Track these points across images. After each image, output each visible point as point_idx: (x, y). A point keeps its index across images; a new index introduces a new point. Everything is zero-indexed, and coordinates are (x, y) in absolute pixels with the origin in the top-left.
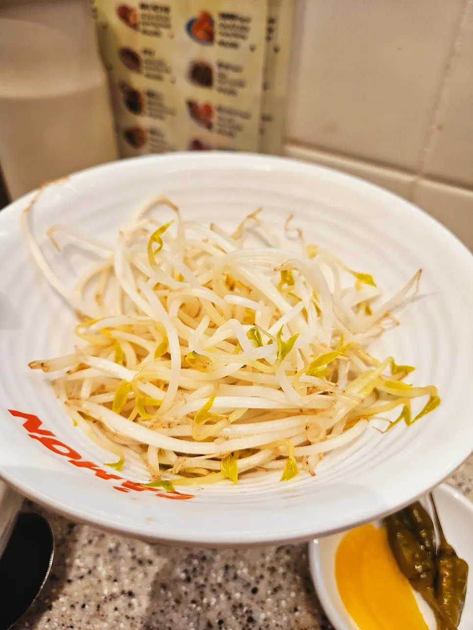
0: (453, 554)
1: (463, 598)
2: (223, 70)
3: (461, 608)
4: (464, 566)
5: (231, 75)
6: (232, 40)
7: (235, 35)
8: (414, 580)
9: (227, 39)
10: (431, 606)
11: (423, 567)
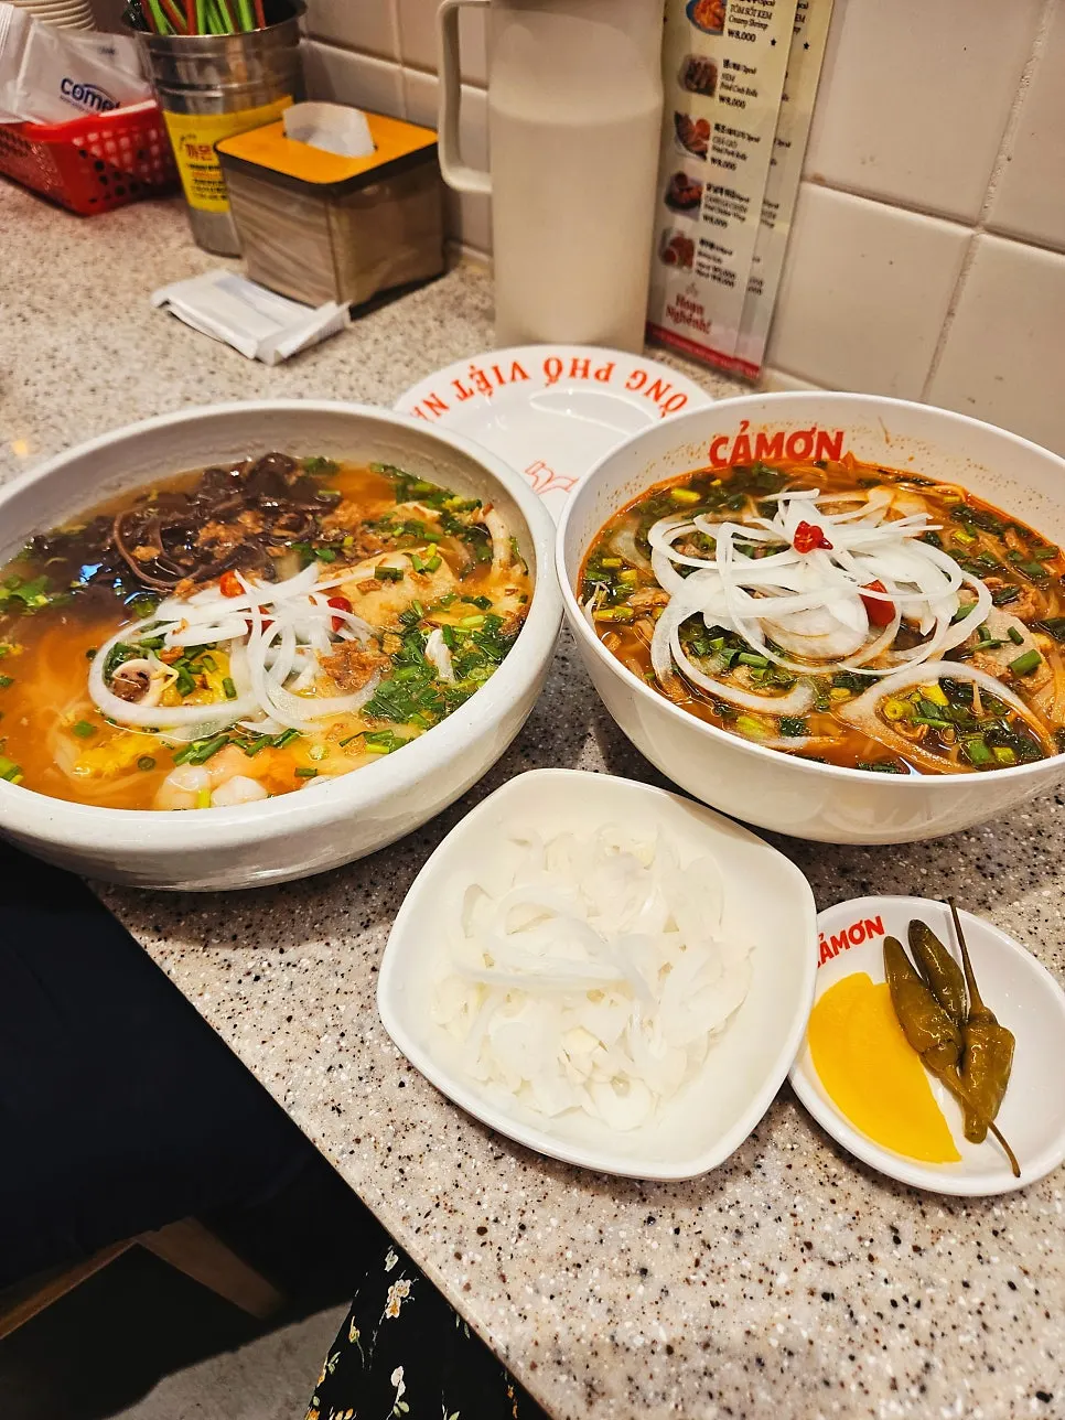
0: (992, 1020)
1: (1004, 1084)
2: (731, 71)
3: (1000, 1098)
4: (1008, 1037)
5: (742, 79)
6: (749, 29)
7: (753, 23)
8: (928, 1056)
9: (740, 28)
10: (956, 1095)
11: (943, 1036)
